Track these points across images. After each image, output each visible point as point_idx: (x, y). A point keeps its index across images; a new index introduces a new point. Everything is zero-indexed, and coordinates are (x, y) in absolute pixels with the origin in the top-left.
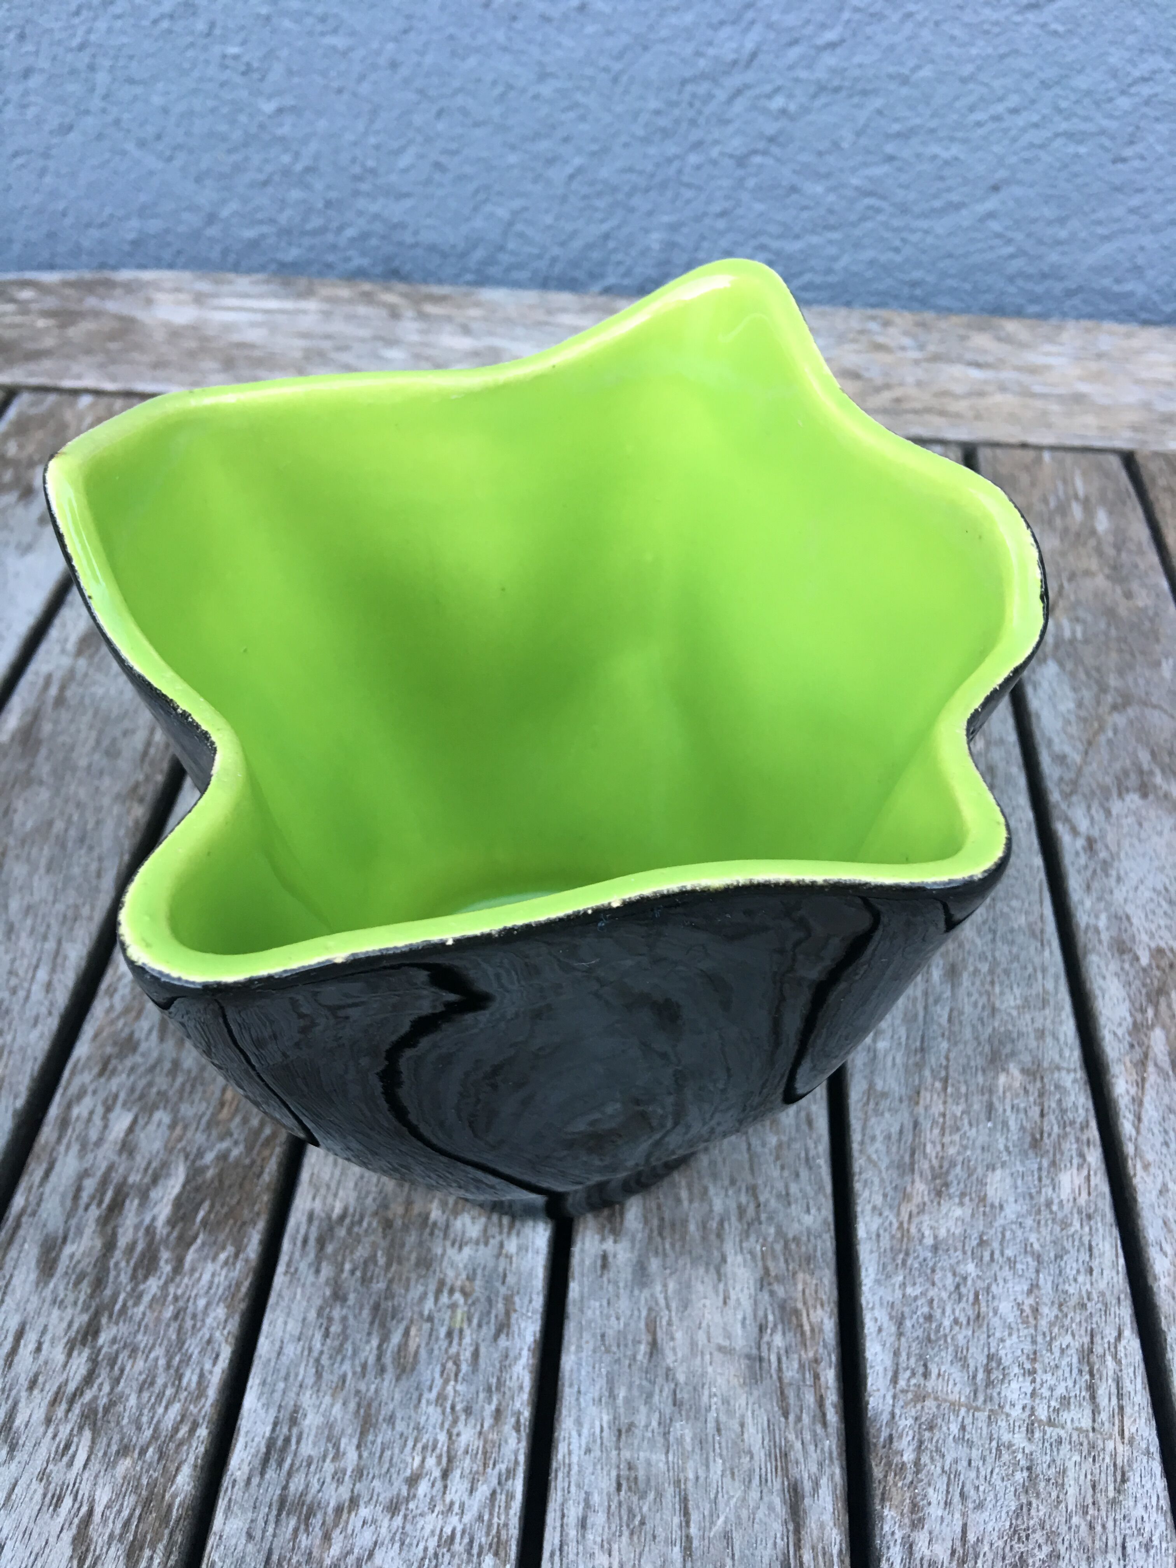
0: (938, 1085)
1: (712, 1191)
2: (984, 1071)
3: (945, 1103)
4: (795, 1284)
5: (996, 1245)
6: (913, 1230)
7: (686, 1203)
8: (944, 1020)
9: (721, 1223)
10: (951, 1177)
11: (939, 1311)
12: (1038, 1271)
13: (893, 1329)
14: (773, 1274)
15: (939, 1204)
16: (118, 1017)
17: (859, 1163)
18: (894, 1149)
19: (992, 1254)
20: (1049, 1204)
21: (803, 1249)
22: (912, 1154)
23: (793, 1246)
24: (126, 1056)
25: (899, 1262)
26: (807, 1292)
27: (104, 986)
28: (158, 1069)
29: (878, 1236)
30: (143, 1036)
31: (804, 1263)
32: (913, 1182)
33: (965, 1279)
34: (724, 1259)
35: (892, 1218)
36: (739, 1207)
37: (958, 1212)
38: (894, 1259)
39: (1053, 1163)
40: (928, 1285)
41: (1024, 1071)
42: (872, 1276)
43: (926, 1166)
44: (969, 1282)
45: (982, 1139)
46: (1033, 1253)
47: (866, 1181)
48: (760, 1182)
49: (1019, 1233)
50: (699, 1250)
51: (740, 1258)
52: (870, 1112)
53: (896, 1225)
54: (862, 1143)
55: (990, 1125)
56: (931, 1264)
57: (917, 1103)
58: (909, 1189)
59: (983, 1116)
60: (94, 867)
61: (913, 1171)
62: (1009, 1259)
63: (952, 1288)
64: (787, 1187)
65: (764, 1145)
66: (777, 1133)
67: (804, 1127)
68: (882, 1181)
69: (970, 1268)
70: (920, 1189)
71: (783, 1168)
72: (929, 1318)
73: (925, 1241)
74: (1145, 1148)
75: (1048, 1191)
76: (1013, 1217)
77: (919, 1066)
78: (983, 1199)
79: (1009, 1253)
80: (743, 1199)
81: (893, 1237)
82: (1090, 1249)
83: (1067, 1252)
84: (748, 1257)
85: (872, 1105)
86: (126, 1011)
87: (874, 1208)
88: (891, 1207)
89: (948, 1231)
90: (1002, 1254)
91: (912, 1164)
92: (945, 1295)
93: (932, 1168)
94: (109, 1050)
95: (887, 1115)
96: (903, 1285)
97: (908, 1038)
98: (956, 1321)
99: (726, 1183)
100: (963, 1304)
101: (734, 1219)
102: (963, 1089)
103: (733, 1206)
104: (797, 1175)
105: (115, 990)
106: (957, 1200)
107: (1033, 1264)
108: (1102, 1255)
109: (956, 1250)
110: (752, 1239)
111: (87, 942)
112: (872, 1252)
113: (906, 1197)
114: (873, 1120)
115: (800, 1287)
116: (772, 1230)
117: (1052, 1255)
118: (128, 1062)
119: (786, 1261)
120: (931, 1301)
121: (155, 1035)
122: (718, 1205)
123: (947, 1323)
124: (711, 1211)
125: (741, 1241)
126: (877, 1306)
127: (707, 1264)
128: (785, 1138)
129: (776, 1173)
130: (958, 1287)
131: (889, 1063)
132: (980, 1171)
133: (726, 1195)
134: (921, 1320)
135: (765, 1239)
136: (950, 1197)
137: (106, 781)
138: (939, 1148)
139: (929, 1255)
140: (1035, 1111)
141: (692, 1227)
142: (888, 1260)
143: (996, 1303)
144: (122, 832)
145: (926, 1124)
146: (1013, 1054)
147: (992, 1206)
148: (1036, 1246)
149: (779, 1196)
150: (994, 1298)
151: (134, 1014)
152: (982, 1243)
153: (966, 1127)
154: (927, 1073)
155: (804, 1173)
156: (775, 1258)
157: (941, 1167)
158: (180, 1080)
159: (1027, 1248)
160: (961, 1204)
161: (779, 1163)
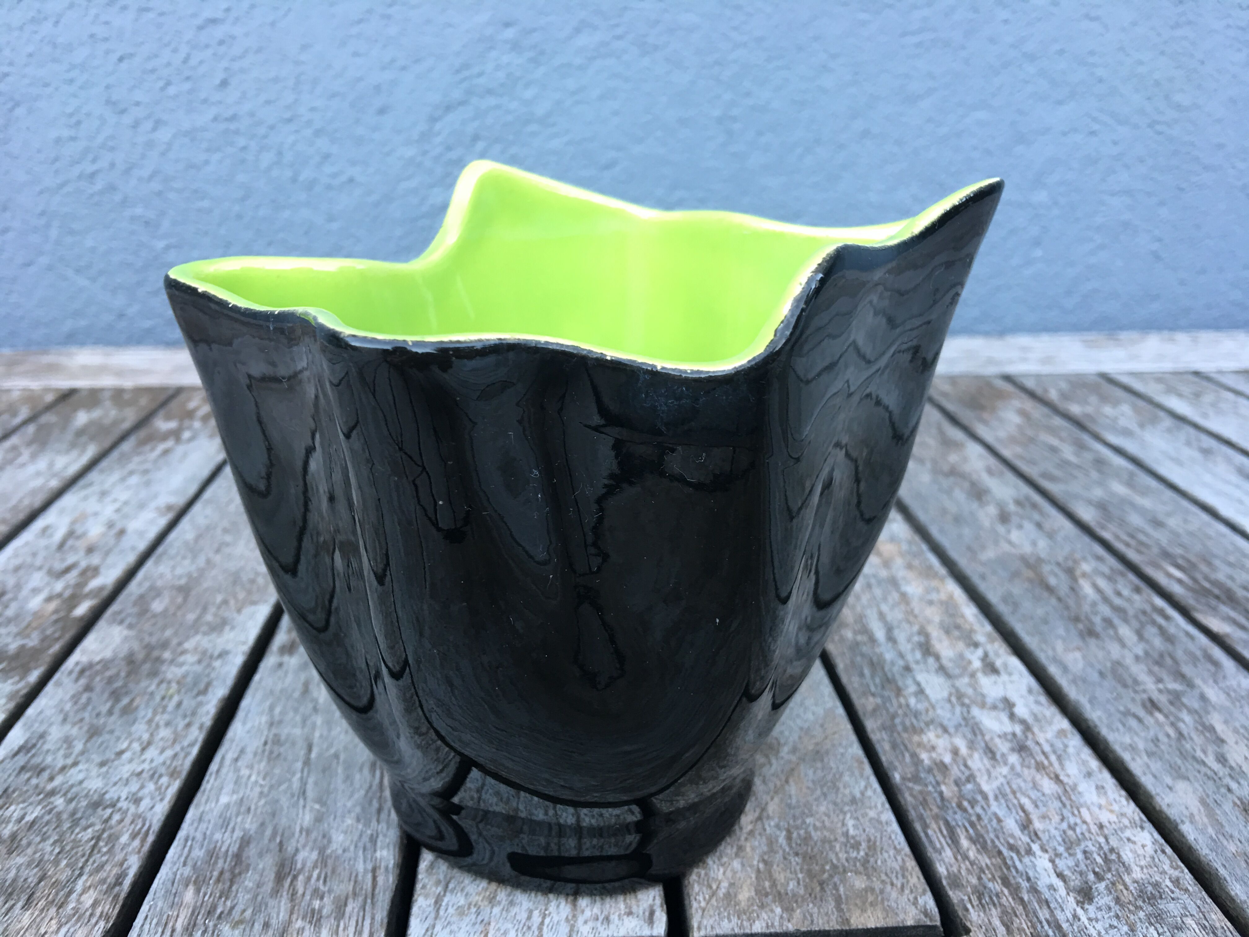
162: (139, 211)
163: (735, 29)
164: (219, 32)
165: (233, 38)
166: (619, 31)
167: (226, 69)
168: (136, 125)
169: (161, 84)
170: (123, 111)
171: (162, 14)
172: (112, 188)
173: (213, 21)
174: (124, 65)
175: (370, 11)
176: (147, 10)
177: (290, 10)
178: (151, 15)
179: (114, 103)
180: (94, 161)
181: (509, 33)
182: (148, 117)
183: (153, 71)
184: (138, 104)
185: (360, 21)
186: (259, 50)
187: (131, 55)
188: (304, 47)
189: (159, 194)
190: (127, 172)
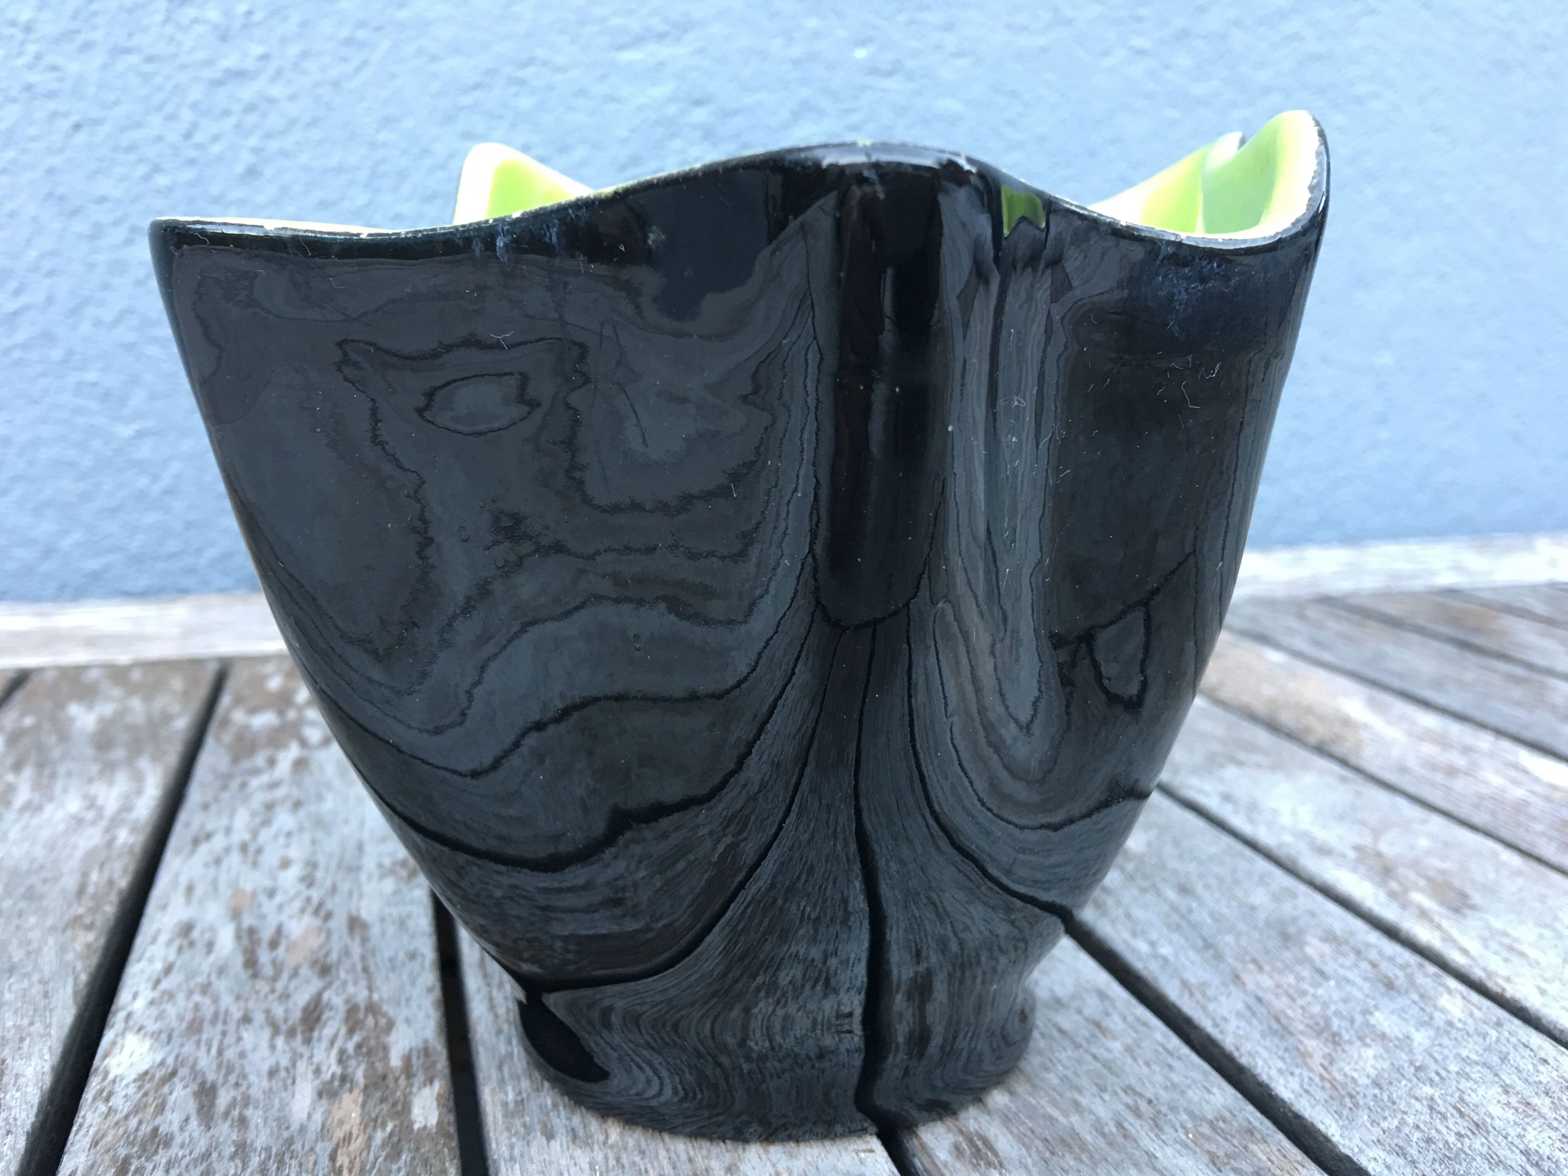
0: (1251, 967)
1: (1084, 1101)
2: (1287, 948)
3: (1271, 977)
4: (1255, 1155)
5: (1433, 1066)
6: (1339, 1077)
7: (1062, 1119)
8: (1209, 921)
9: (1119, 1125)
10: (1335, 1028)
11: (1433, 1132)
12: (1496, 1075)
13: (1401, 1161)
14: (1222, 1154)
15: (1343, 1051)
16: (126, 1117)
17: (1228, 1042)
18: (1255, 1022)
19: (1437, 1073)
20: (1450, 1024)
21: (1235, 1124)
22: (1278, 1021)
23: (1221, 1124)
24: (156, 1152)
25: (1350, 1105)
26: (1273, 1158)
27: (89, 1095)
28: (215, 1155)
29: (1307, 1091)
30: (175, 1127)
31: (1248, 1136)
32: (1301, 1042)
33: (1432, 1099)
34: (1152, 1156)
35: (1306, 1073)
36: (1128, 1106)
37: (1370, 1053)
38: (1342, 1104)
39: (1422, 996)
40: (1399, 1116)
41: (1324, 940)
42: (1334, 1125)
43: (1301, 1027)
44: (1439, 1101)
45: (1335, 996)
46: (1477, 1063)
47: (1250, 1053)
48: (1133, 1081)
49: (1446, 1051)
50: (1115, 1156)
51: (1169, 1151)
52: (1202, 1001)
53: (1317, 1079)
54: (1216, 1025)
55: (1332, 983)
56: (1386, 1098)
57: (1243, 984)
58: (1302, 1048)
59: (1318, 977)
60: (37, 989)
61: (1291, 1034)
62: (1458, 1073)
63: (1426, 1110)
64: (1167, 1078)
65: (1108, 1050)
66: (1115, 1038)
67: (1141, 1028)
68: (1266, 1048)
69: (1428, 1090)
70: (1311, 1044)
71: (1148, 1064)
72: (1429, 1141)
73: (1360, 1082)
74: (1492, 967)
75: (1437, 1015)
76: (1427, 1042)
77: (1219, 957)
78: (1383, 1036)
79: (1453, 1068)
80: (1129, 1100)
81: (1323, 1088)
82: (1526, 1046)
83: (1508, 1053)
84: (1178, 1146)
85: (1198, 996)
86: (137, 1109)
87: (1280, 1071)
88: (1297, 1066)
89: (1374, 1068)
90: (1448, 1071)
91: (1285, 1028)
92: (1428, 1118)
93: (1307, 1026)
94: (122, 1152)
95: (1223, 999)
96: (1373, 1122)
97: (1187, 939)
98: (1459, 1135)
99: (1095, 1090)
100: (1451, 1122)
101: (1131, 1118)
102: (1279, 965)
103: (1121, 1108)
104: (1170, 1067)
105: (111, 1094)
106: (1359, 1043)
107: (1485, 1071)
108: (1540, 1047)
109: (1400, 1082)
110: (1167, 1129)
111: (47, 1057)
112: (1313, 1107)
113: (1305, 1055)
114: (1211, 1007)
115: (1264, 1158)
116: (1184, 1117)
117: (1495, 1059)
118: (162, 1157)
119: (1226, 1140)
120: (1418, 1127)
121: (194, 1123)
122: (1101, 1111)
123: (1452, 1139)
124: (1098, 1119)
125: (1157, 1136)
126: (1364, 1147)
127: (1136, 1165)
128: (1129, 1041)
129: (1145, 1070)
130: (1431, 1108)
131: (1187, 963)
132: (1359, 1019)
133: (1104, 1101)
134: (1423, 1145)
135: (1184, 1127)
136: (1350, 1042)
137: (32, 920)
138: (1300, 1011)
139: (1377, 1091)
140: (1365, 965)
141: (1089, 1138)
142: (1335, 1106)
143: (1483, 1110)
144: (70, 956)
145: (1268, 997)
146: (1301, 932)
147: (1398, 1039)
148: (1474, 1057)
149: (1166, 1088)
150: (1477, 1106)
151: (151, 1110)
152: (1418, 1069)
153: (1312, 991)
154: (1230, 960)
155: (1176, 1064)
156: (1209, 1139)
157: (1317, 1024)
158: (255, 1161)
159: (1466, 1060)
160: (1366, 1045)
161: (1140, 1062)
162: (91, 376)
163: (1010, 123)
164: (248, 91)
165: (272, 101)
166: (855, 118)
167: (255, 151)
168: (96, 233)
169: (142, 169)
170: (75, 213)
171: (150, 59)
172: (47, 338)
173: (240, 75)
174: (81, 138)
175: (491, 72)
176: (127, 51)
177: (365, 63)
178: (133, 59)
179: (61, 198)
180: (18, 292)
181: (700, 115)
182: (117, 223)
183: (131, 148)
184: (102, 200)
185: (478, 86)
186: (313, 123)
187: (96, 122)
188: (387, 122)
189: (130, 347)
190: (75, 312)
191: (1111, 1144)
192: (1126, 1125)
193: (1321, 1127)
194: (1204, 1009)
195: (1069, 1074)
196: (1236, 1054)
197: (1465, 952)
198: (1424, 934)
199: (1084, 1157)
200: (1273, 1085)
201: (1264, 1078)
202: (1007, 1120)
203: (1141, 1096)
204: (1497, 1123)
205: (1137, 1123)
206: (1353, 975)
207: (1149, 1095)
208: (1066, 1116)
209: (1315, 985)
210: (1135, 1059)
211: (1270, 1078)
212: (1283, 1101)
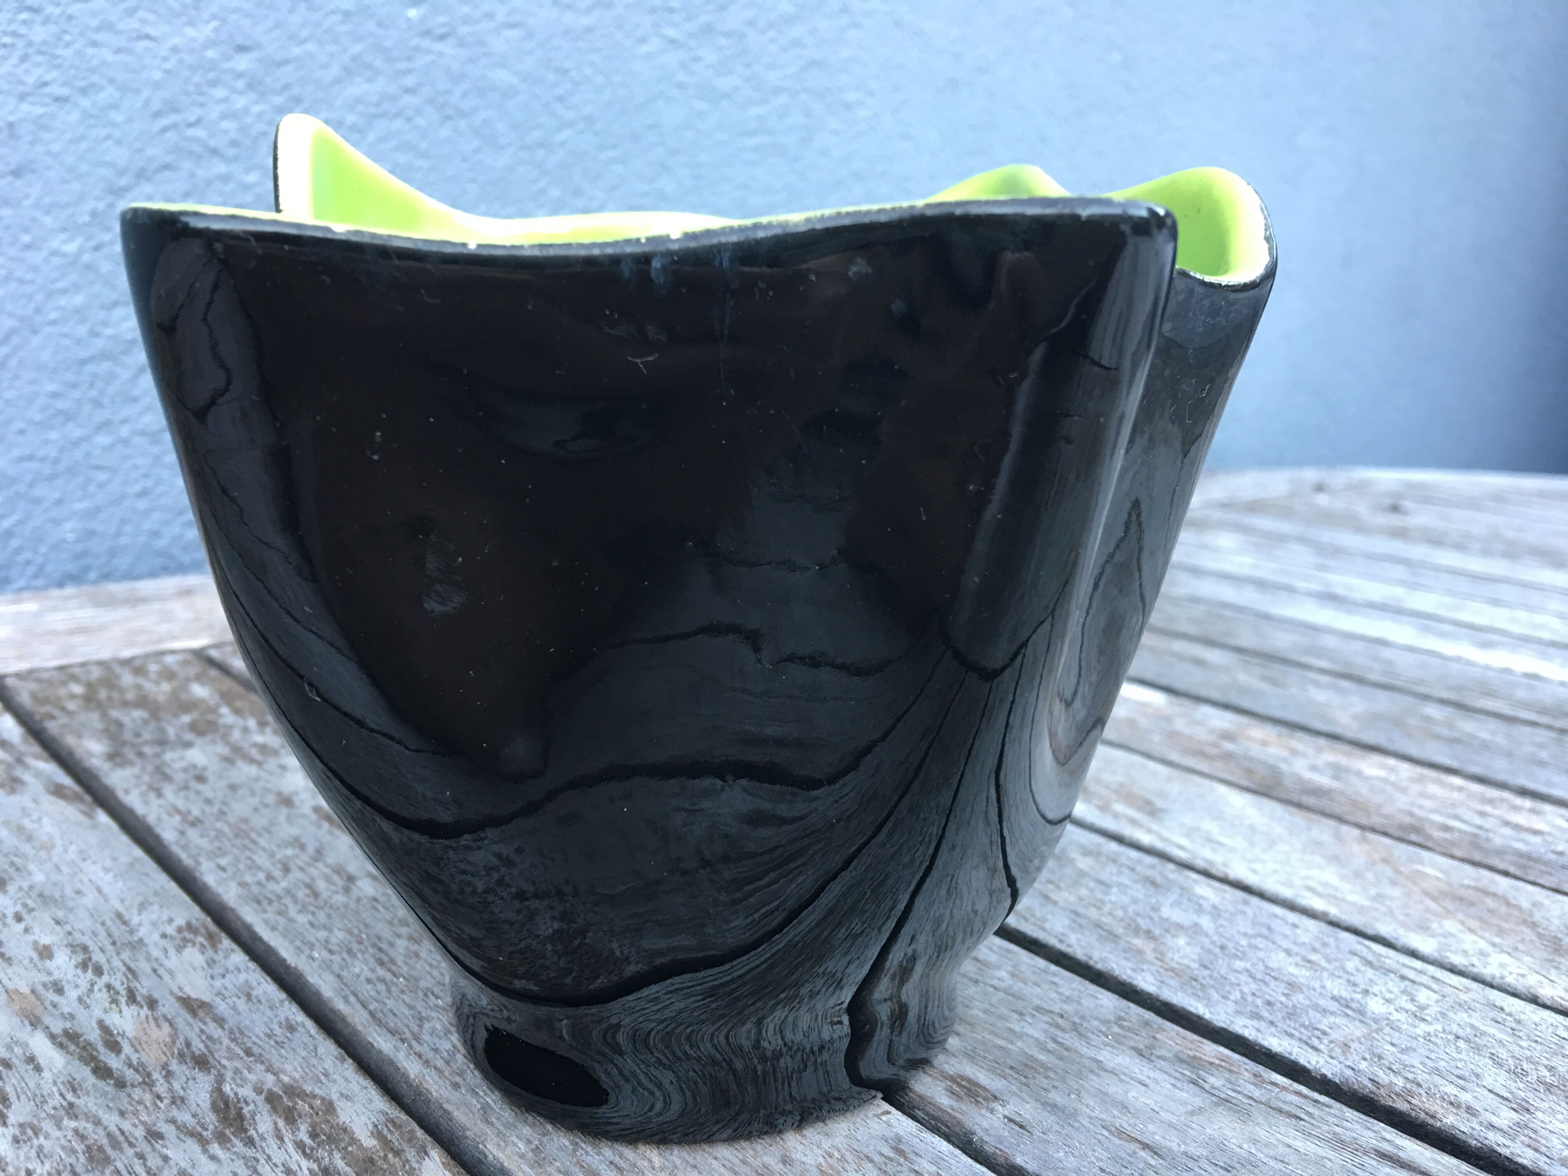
1: (1015, 1027)
4: (1165, 1043)
5: (1229, 944)
6: (1175, 966)
7: (1011, 1047)
9: (1056, 1042)
10: (1144, 927)
11: (1267, 996)
12: (1274, 942)
13: (1263, 1023)
14: (1142, 1047)
15: (1163, 943)
17: (1079, 953)
18: (1086, 932)
19: (1236, 949)
20: (1216, 908)
21: (1133, 1021)
22: (1102, 929)
23: (1125, 1023)
25: (1199, 987)
26: (1177, 1042)
29: (1163, 983)
31: (1148, 1028)
32: (1129, 942)
33: (1247, 970)
34: (1097, 1061)
35: (1151, 967)
36: (1049, 1023)
37: (1181, 942)
38: (1193, 987)
39: (1182, 889)
40: (1237, 988)
42: (1200, 1006)
43: (1121, 930)
44: (1254, 971)
45: (1125, 900)
46: (1255, 936)
47: (1101, 959)
48: (1038, 1002)
49: (1229, 931)
50: (1072, 1068)
51: (1105, 1054)
53: (1162, 970)
54: (1061, 941)
55: (1115, 889)
56: (1217, 976)
58: (1134, 948)
61: (1118, 937)
62: (1249, 946)
63: (1251, 980)
64: (1060, 994)
65: (1001, 980)
66: (998, 968)
68: (1109, 952)
69: (1240, 964)
70: (1139, 943)
71: (1037, 985)
72: (1269, 1003)
73: (1192, 966)
75: (1204, 903)
76: (1212, 926)
78: (1181, 927)
79: (1243, 942)
80: (1046, 1018)
83: (1269, 925)
84: (1109, 1049)
87: (1133, 970)
88: (1141, 962)
89: (1193, 953)
90: (1242, 946)
91: (1110, 933)
92: (1254, 986)
93: (1125, 929)
96: (1224, 997)
98: (1285, 995)
99: (1016, 1016)
100: (1272, 984)
101: (1060, 1034)
103: (1045, 1026)
104: (1054, 984)
106: (1168, 936)
107: (1264, 941)
109: (1216, 960)
110: (1091, 1035)
113: (1140, 953)
114: (1047, 926)
115: (1171, 1043)
116: (1095, 1023)
117: (1264, 930)
119: (1137, 1034)
120: (1254, 994)
122: (1033, 1032)
123: (1283, 999)
124: (1037, 1040)
125: (1088, 1043)
126: (1231, 1019)
127: (1092, 1072)
128: (1010, 970)
129: (1039, 990)
130: (1252, 977)
132: (1154, 916)
133: (1030, 1024)
134: (1268, 1008)
135: (1101, 1032)
136: (1162, 936)
138: (1110, 917)
139: (1208, 972)
140: (1126, 871)
141: (1042, 1058)
142: (1191, 991)
143: (1286, 972)
145: (1081, 910)
147: (1191, 926)
148: (1250, 931)
149: (1065, 1002)
150: (1280, 970)
152: (1221, 948)
153: (1106, 899)
155: (1056, 980)
156: (1125, 1037)
157: (1130, 925)
159: (1246, 935)
160: (1174, 936)
161: (1030, 984)
163: (560, 100)
166: (409, 81)
181: (243, 63)
191: (1061, 1058)
192: (1060, 1040)
193: (1192, 1009)
194: (1043, 929)
195: (987, 1006)
196: (1091, 963)
197: (1181, 848)
198: (1145, 839)
199: (1051, 1075)
200: (1135, 983)
201: (1124, 977)
202: (972, 1057)
203: (1051, 1012)
204: (1302, 980)
205: (1067, 1036)
206: (1126, 881)
207: (1057, 1011)
208: (1012, 1043)
209: (1107, 894)
210: (1026, 984)
211: (1131, 977)
212: (1149, 994)
